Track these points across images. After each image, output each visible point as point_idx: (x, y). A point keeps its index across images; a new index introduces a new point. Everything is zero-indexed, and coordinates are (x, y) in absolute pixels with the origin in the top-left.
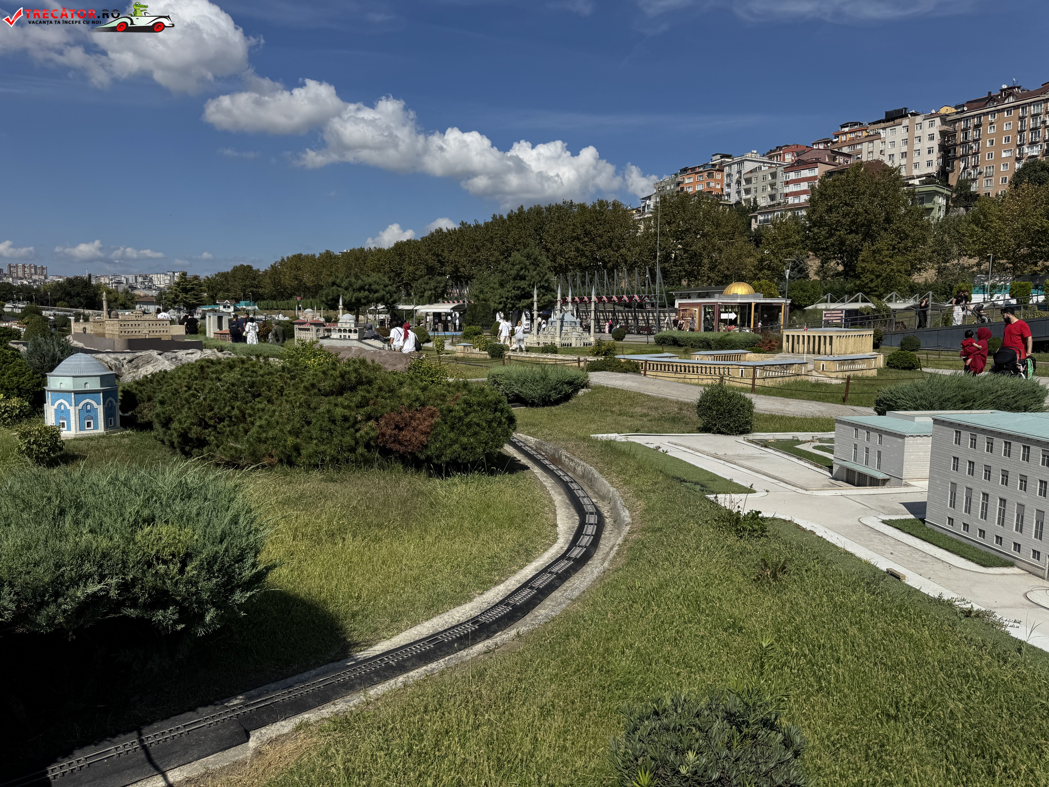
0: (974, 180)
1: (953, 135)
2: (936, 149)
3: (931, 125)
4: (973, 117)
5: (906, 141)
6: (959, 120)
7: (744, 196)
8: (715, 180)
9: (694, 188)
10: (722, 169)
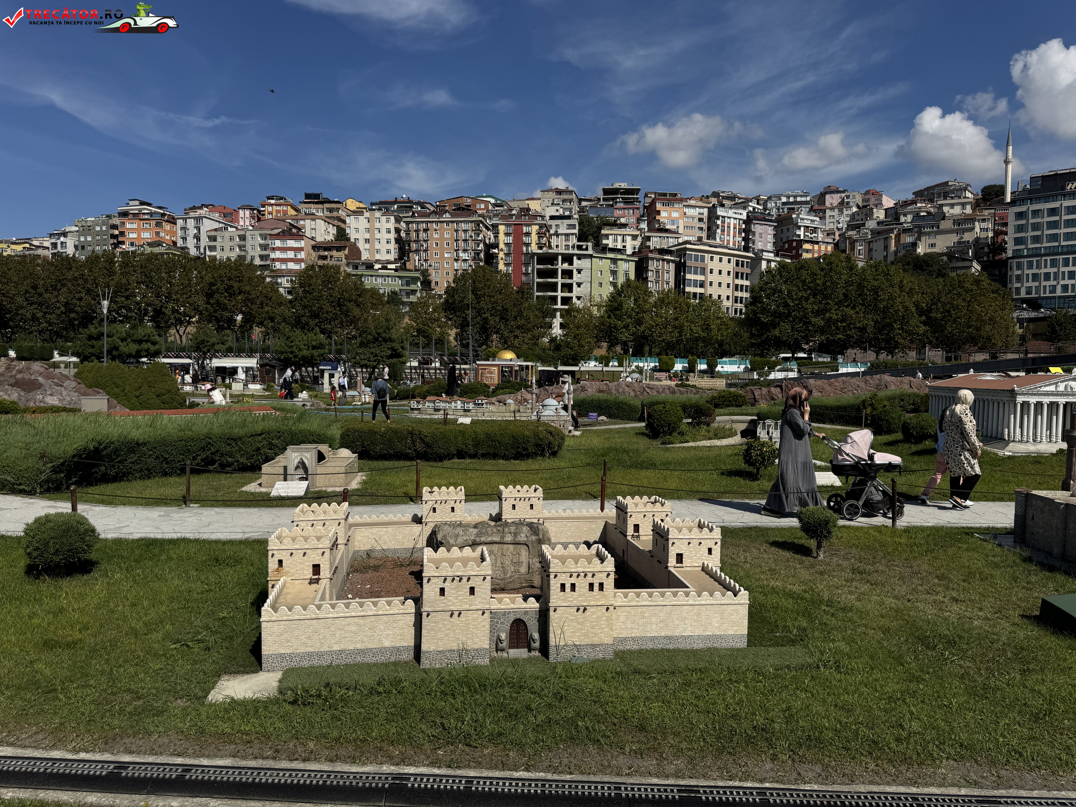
1: (407, 232)
2: (393, 241)
3: (387, 221)
4: (422, 222)
5: (368, 230)
6: (412, 222)
7: (207, 252)
8: (165, 231)
9: (139, 235)
10: (173, 221)
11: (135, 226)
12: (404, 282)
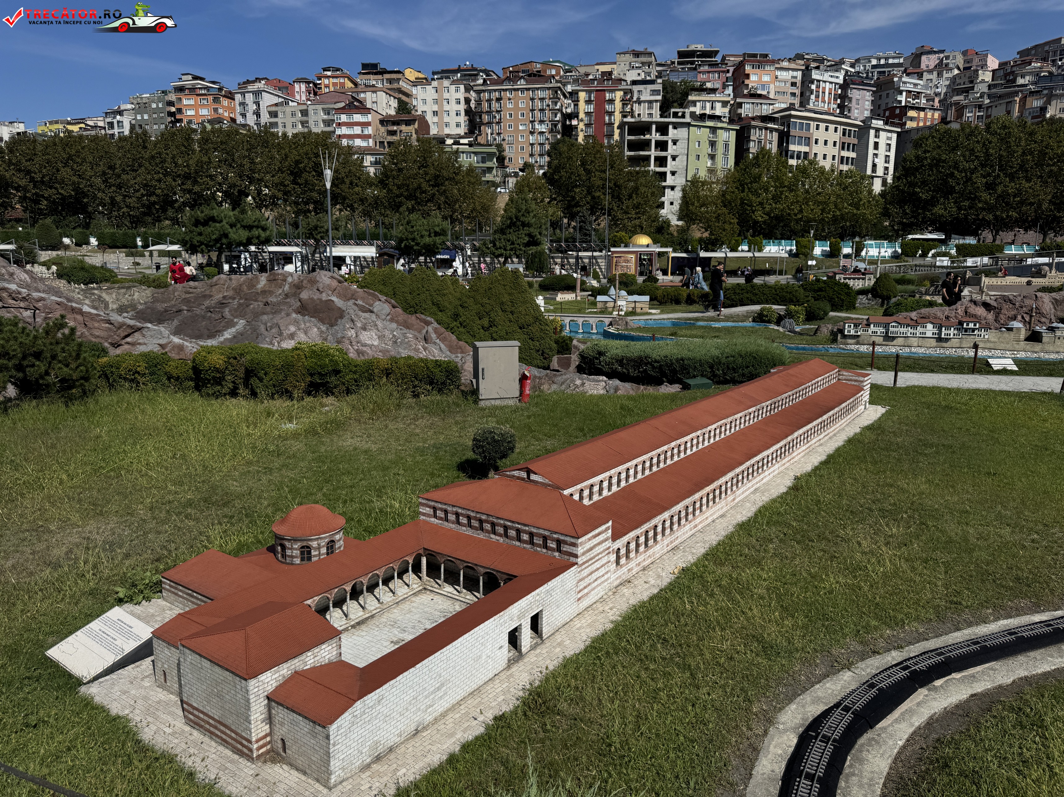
2: (463, 113)
3: (457, 91)
4: (495, 91)
5: (436, 101)
6: (484, 91)
8: (223, 107)
9: (197, 112)
10: (230, 96)
11: (192, 102)
12: (480, 159)
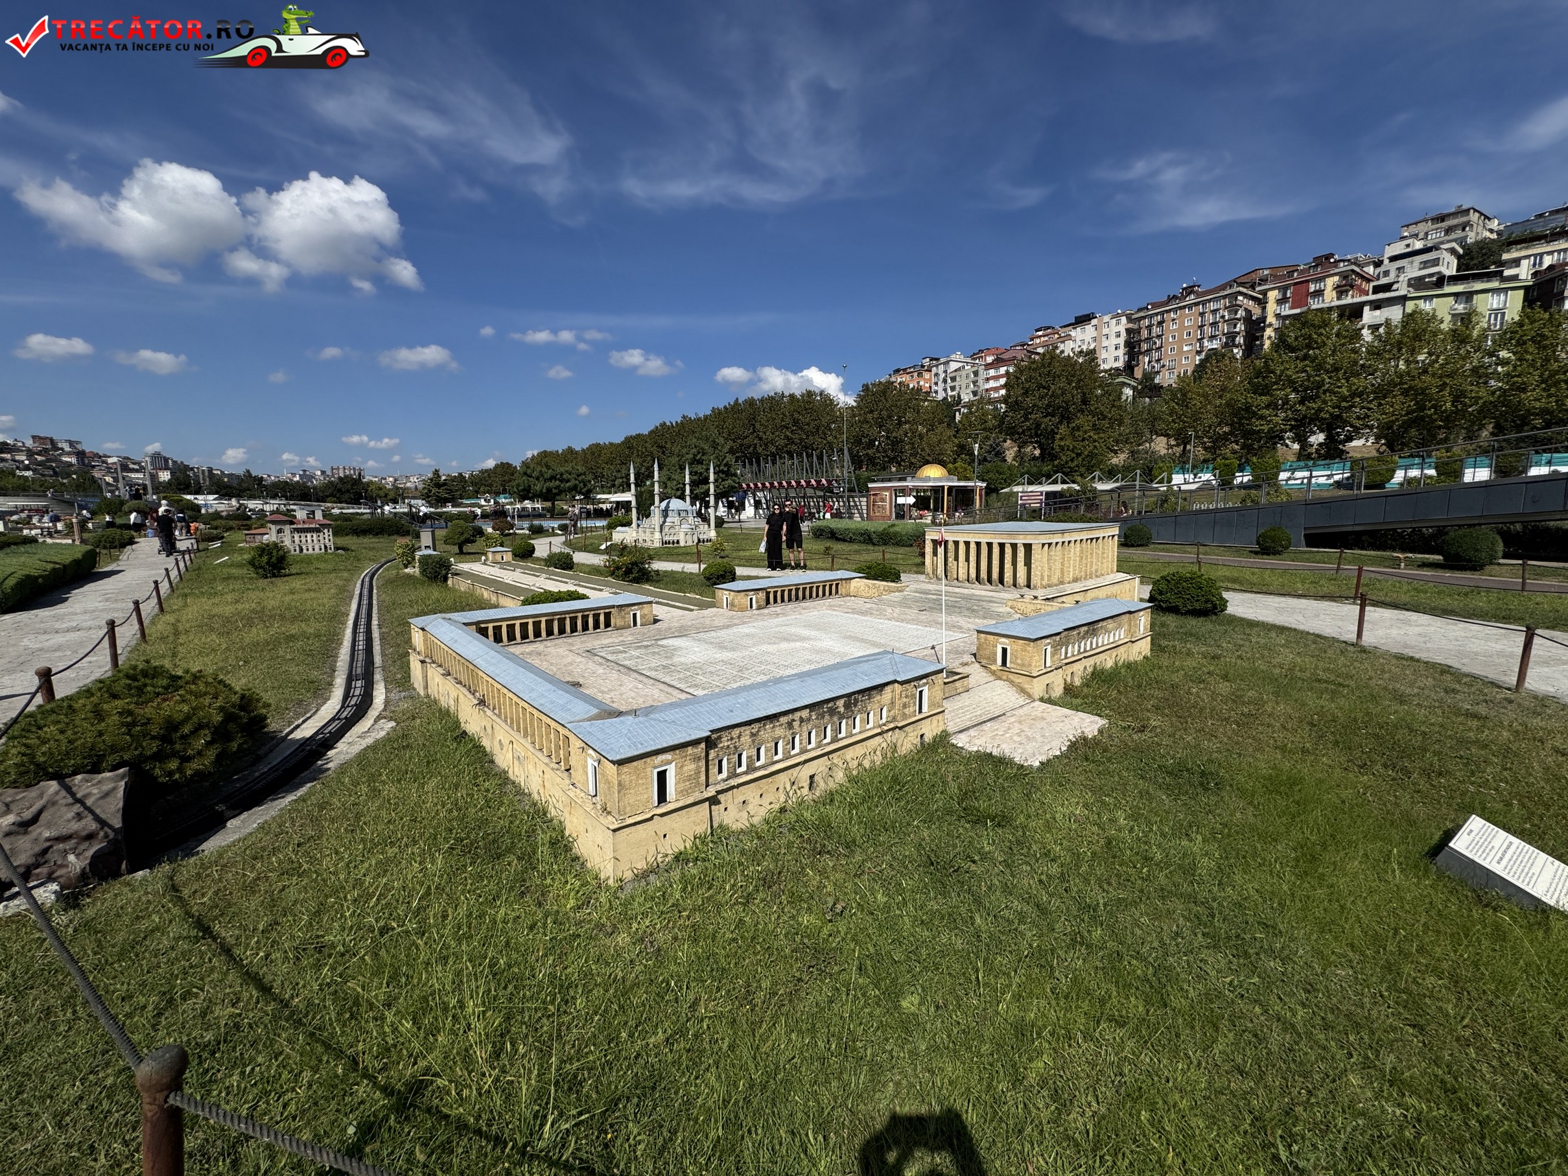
0: (1158, 372)
1: (1138, 331)
2: (1122, 346)
3: (1118, 323)
4: (1157, 314)
5: (1095, 339)
6: (1144, 318)
7: (950, 393)
8: (924, 379)
10: (930, 370)
